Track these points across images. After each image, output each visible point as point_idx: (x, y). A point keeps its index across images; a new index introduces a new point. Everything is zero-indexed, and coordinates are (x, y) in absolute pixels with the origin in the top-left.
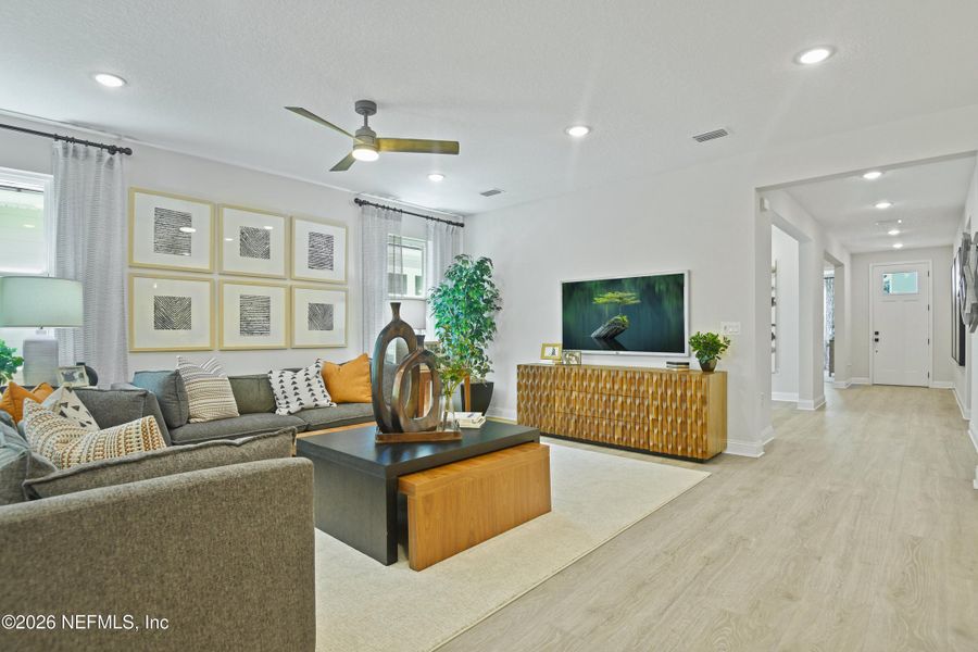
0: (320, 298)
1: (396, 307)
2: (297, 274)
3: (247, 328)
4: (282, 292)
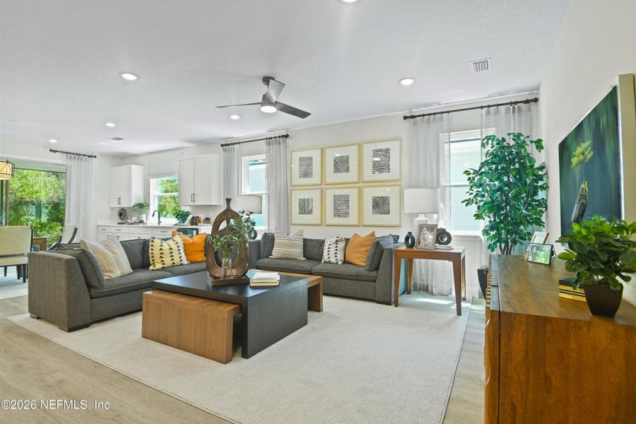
0: (380, 192)
1: (228, 201)
2: (366, 179)
3: (337, 213)
4: (356, 191)
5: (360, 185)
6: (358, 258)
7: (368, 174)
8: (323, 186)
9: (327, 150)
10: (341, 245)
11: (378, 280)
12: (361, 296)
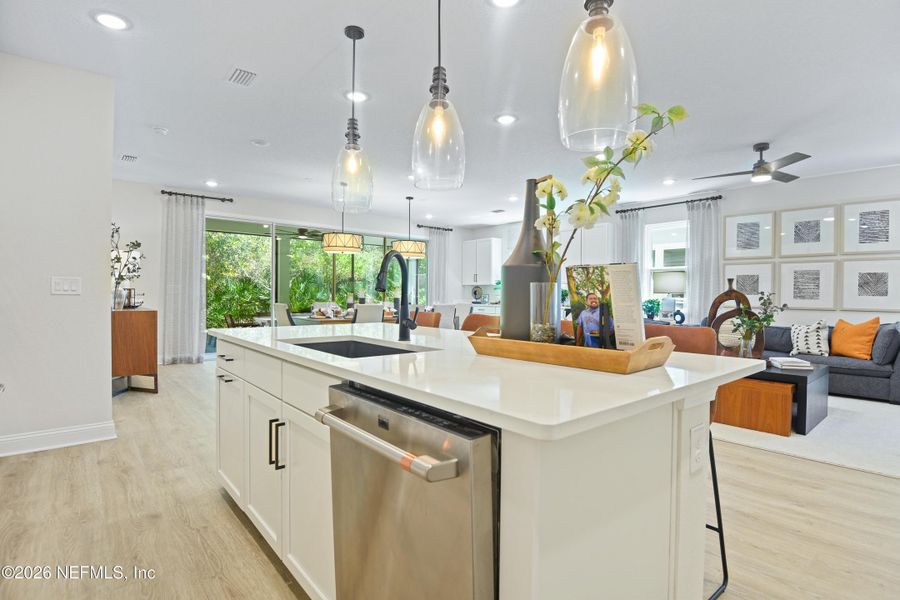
0: (872, 267)
2: (848, 249)
3: (800, 294)
4: (831, 265)
5: (839, 258)
6: (856, 350)
7: (852, 243)
8: (777, 260)
9: (784, 214)
10: (824, 334)
11: (893, 376)
12: (866, 395)
